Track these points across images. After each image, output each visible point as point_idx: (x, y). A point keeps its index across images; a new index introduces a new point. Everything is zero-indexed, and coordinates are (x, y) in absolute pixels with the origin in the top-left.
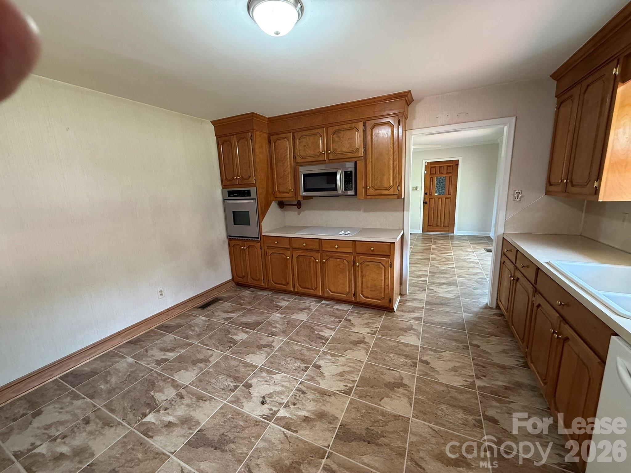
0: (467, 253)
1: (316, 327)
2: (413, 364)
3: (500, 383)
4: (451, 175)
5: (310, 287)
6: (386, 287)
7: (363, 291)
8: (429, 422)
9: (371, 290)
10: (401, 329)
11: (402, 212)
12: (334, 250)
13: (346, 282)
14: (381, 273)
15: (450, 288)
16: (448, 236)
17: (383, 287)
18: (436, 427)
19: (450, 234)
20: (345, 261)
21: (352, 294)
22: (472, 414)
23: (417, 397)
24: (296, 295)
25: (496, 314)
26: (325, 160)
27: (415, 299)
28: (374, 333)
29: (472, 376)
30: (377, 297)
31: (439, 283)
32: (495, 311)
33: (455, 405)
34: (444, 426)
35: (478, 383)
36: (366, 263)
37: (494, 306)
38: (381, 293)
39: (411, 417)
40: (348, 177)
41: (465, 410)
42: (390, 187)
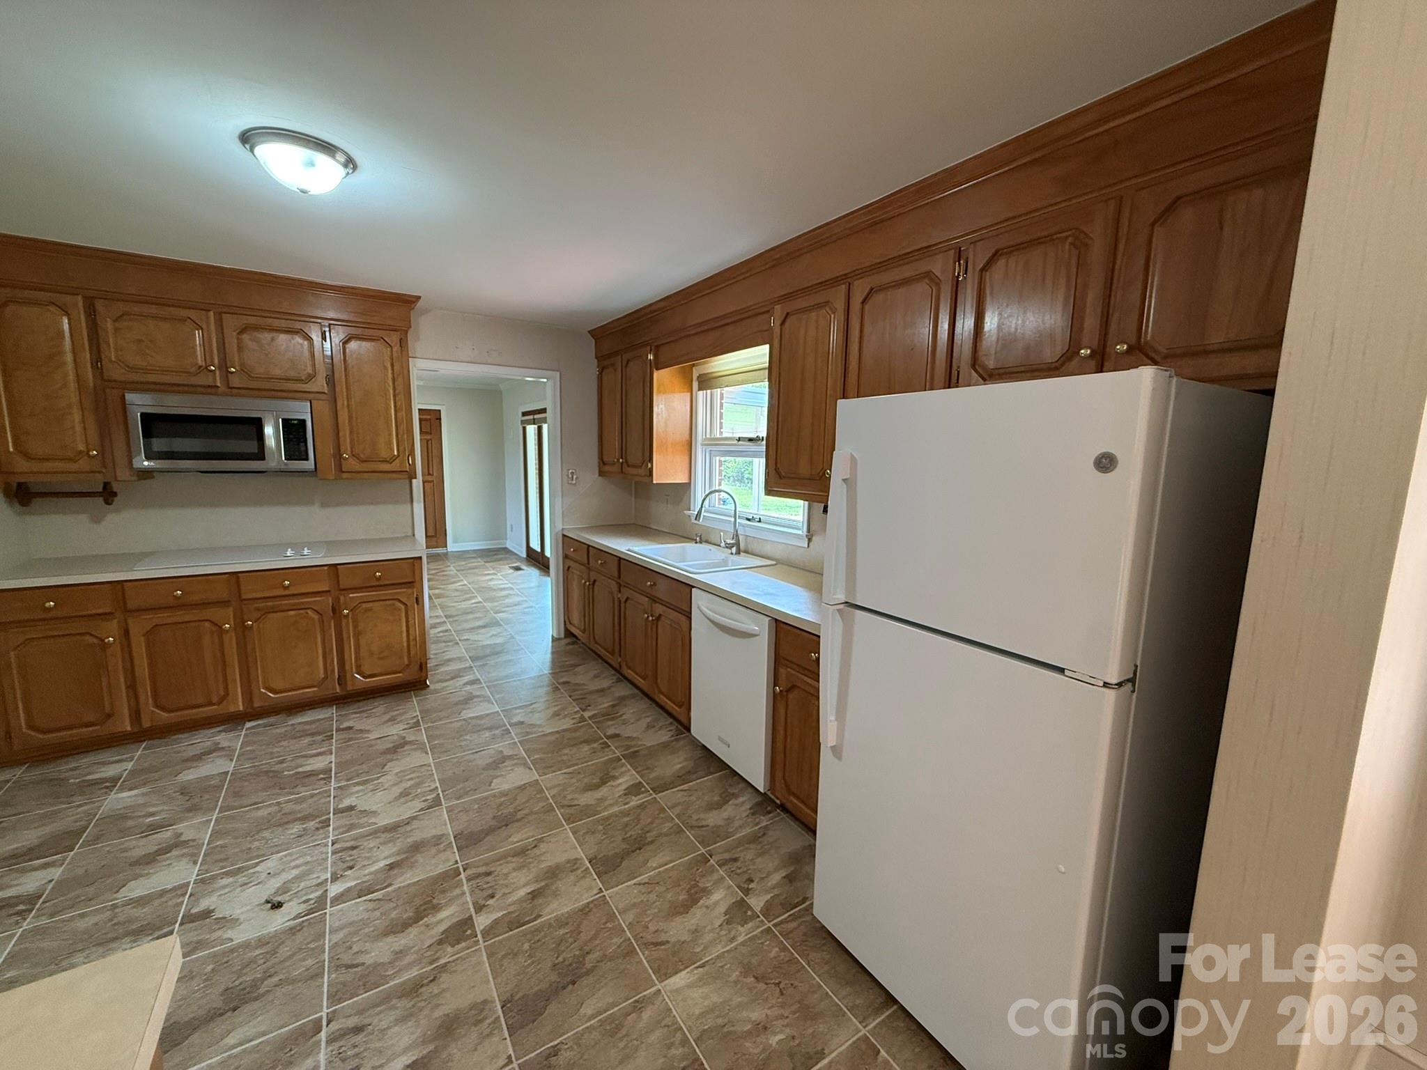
0: (490, 577)
1: (277, 767)
2: (504, 732)
3: (606, 705)
4: (429, 437)
5: (200, 701)
6: (412, 643)
7: (360, 666)
8: (560, 770)
9: (380, 659)
10: (457, 704)
11: (409, 505)
12: (281, 592)
13: (317, 658)
14: (400, 620)
15: (495, 630)
16: (438, 555)
17: (405, 644)
18: (571, 770)
19: (440, 550)
20: (310, 612)
21: (334, 680)
22: (595, 741)
23: (532, 758)
24: (145, 741)
25: (568, 644)
26: (218, 387)
27: (449, 660)
28: (417, 724)
29: (578, 711)
30: (395, 669)
31: (473, 628)
32: (568, 640)
33: (577, 743)
34: (577, 765)
35: (587, 714)
36: (364, 606)
37: (562, 636)
38: (401, 657)
39: (538, 777)
40: (294, 432)
41: (587, 742)
42: (393, 459)
